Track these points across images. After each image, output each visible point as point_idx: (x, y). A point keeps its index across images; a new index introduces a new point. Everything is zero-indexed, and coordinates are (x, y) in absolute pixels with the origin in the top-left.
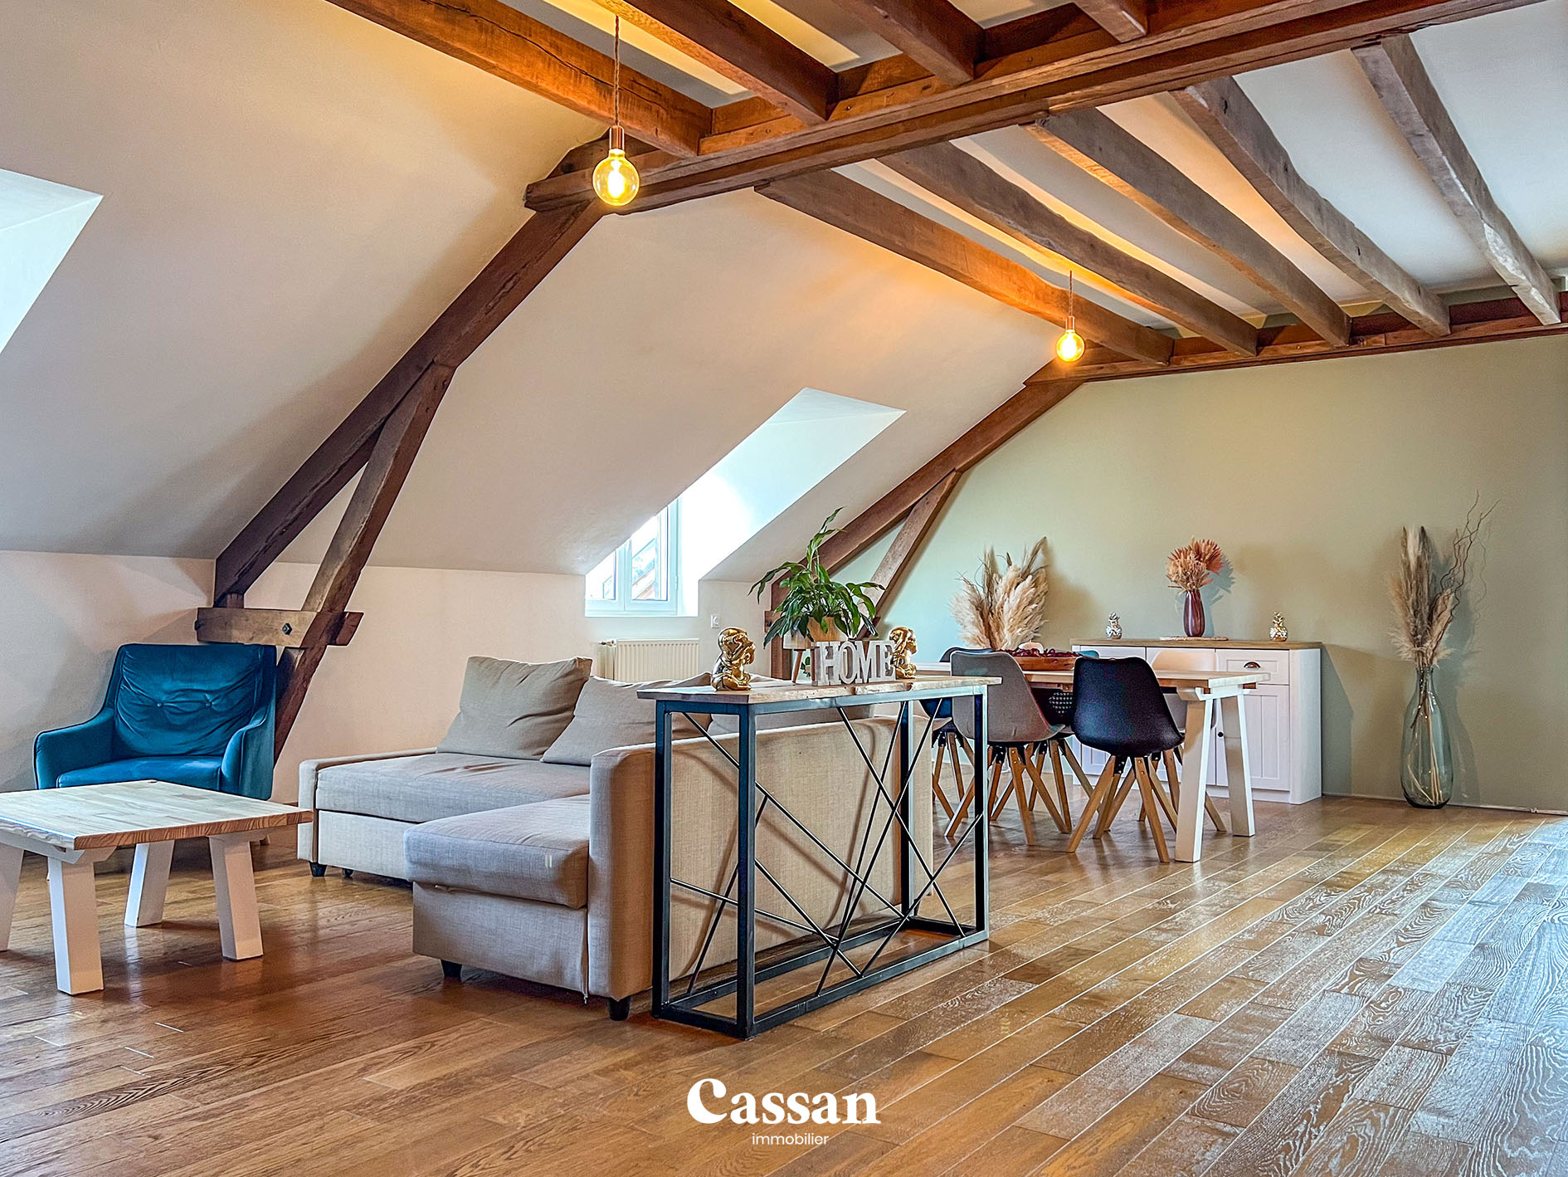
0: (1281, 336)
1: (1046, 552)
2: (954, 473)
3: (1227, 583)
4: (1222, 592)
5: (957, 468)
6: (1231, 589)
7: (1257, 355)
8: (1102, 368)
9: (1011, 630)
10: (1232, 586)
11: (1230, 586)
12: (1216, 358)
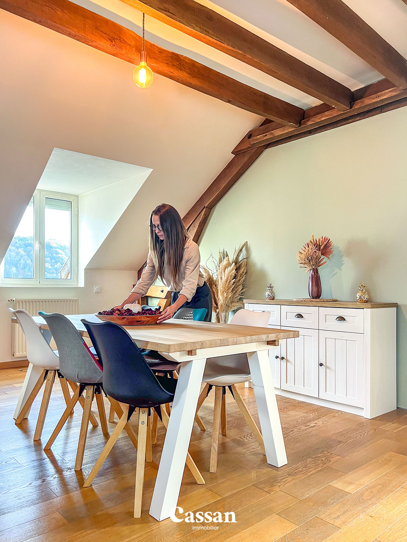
0: (368, 92)
1: (247, 250)
2: (205, 209)
3: (340, 265)
4: (337, 270)
5: (206, 206)
6: (342, 268)
7: (351, 108)
8: (266, 135)
9: (222, 294)
10: (343, 266)
11: (341, 266)
12: (326, 116)
